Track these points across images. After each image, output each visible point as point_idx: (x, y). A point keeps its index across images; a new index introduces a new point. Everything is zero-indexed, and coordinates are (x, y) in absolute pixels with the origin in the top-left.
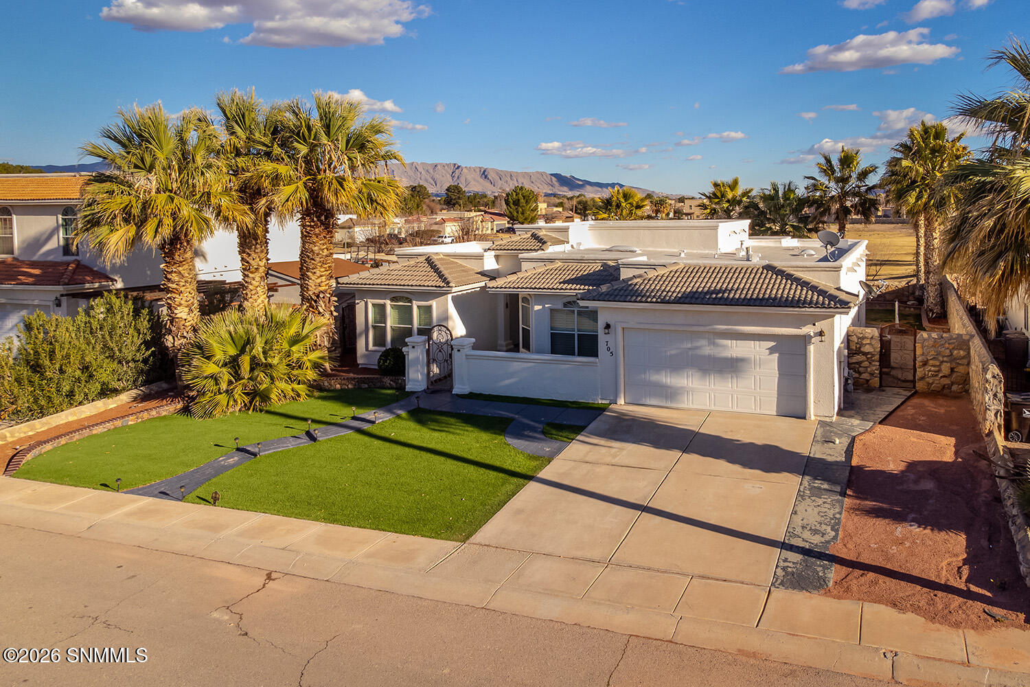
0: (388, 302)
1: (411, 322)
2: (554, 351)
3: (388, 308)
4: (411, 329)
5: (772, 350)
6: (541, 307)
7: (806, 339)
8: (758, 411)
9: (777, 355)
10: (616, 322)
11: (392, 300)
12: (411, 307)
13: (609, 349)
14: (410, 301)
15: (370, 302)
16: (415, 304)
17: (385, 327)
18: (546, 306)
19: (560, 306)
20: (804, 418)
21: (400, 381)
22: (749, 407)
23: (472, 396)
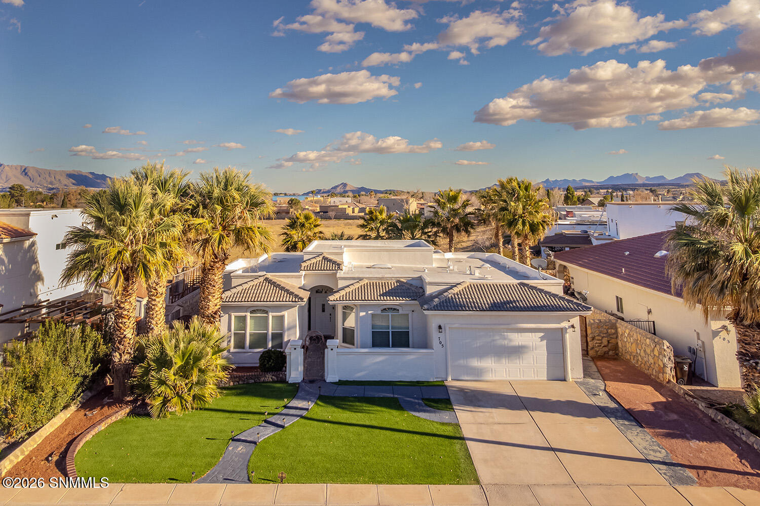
0: (248, 314)
1: (267, 329)
2: (374, 345)
3: (248, 318)
4: (266, 334)
5: (542, 339)
6: (364, 313)
7: (563, 331)
8: (536, 378)
9: (546, 341)
10: (445, 324)
11: (251, 312)
12: (267, 318)
13: (440, 343)
14: (267, 312)
15: (233, 315)
16: (271, 315)
17: (245, 334)
18: (369, 312)
19: (379, 312)
20: (565, 380)
21: (281, 375)
22: (530, 376)
23: (341, 383)
